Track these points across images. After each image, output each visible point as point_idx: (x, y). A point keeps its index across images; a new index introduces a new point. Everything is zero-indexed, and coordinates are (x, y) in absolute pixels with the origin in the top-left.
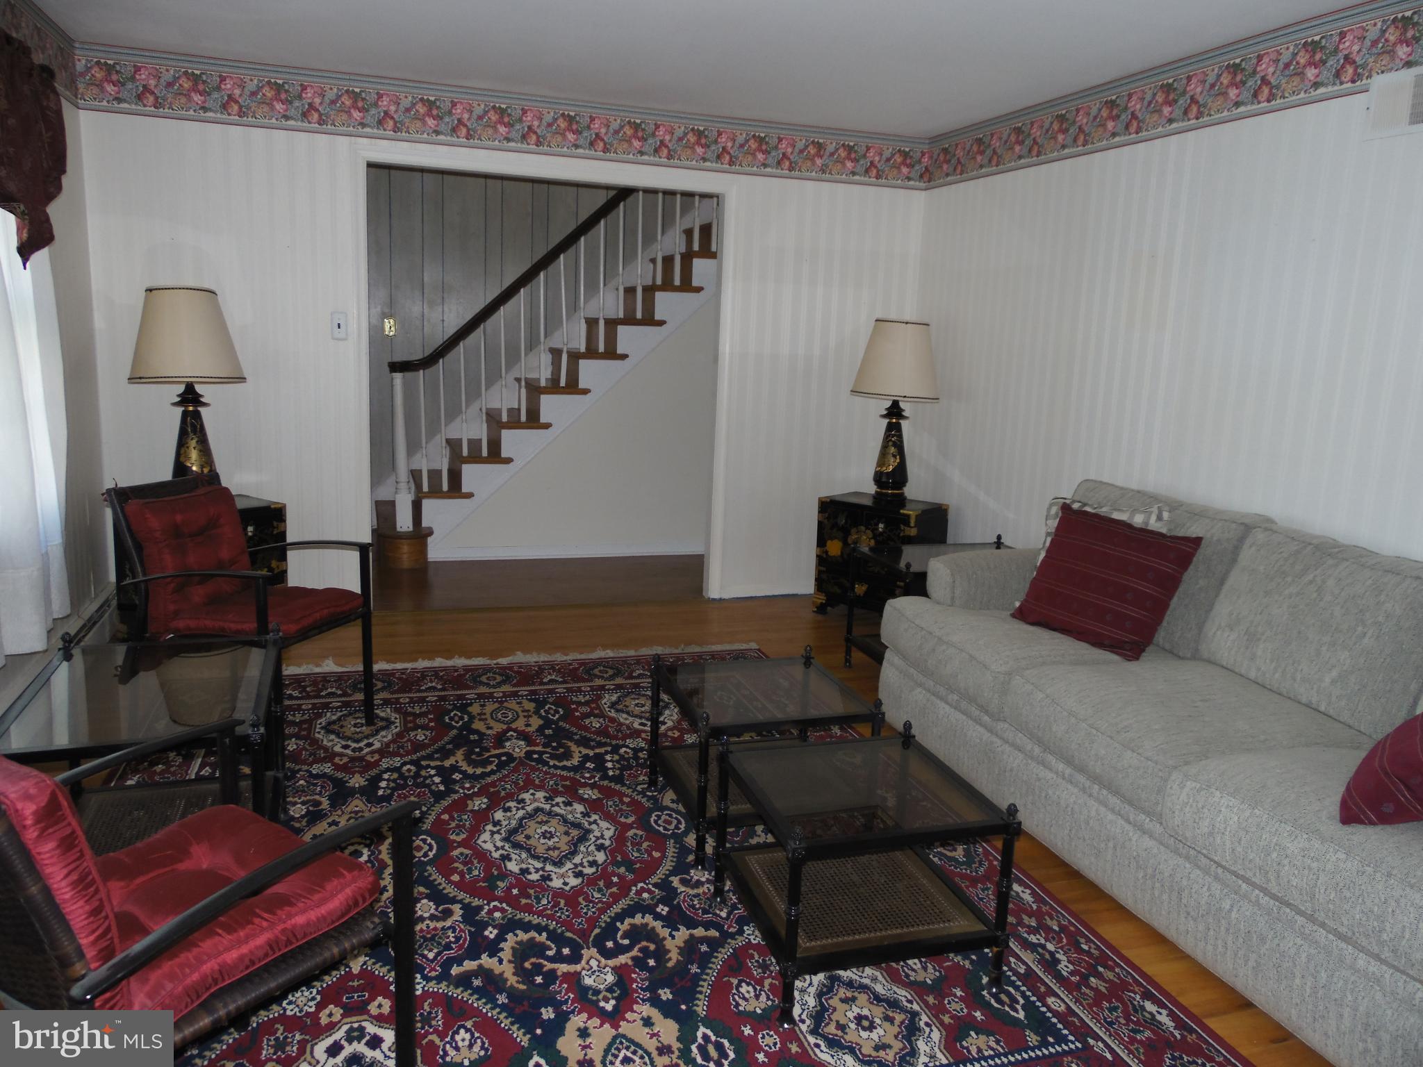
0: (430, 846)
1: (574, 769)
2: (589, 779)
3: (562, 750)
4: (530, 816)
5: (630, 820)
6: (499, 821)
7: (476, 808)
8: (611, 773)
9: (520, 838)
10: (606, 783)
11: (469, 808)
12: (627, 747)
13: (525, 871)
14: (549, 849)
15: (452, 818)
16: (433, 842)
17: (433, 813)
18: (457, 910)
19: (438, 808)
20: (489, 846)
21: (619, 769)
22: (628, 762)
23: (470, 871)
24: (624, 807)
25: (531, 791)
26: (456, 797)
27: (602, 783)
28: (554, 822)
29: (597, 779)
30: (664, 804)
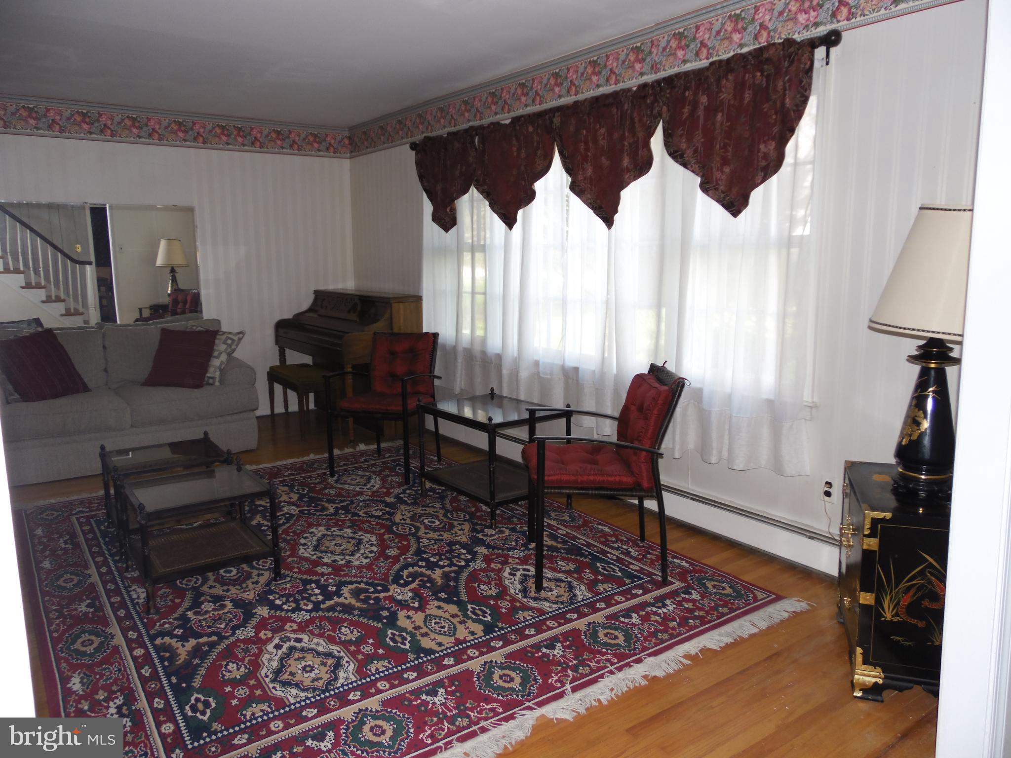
1: (345, 583)
2: (327, 579)
3: (362, 597)
4: (355, 552)
5: (290, 560)
7: (391, 549)
8: (313, 585)
10: (314, 578)
11: (396, 548)
12: (307, 611)
21: (308, 590)
22: (302, 596)
24: (296, 565)
26: (411, 553)
27: (317, 578)
28: (338, 552)
29: (322, 579)
30: (268, 572)
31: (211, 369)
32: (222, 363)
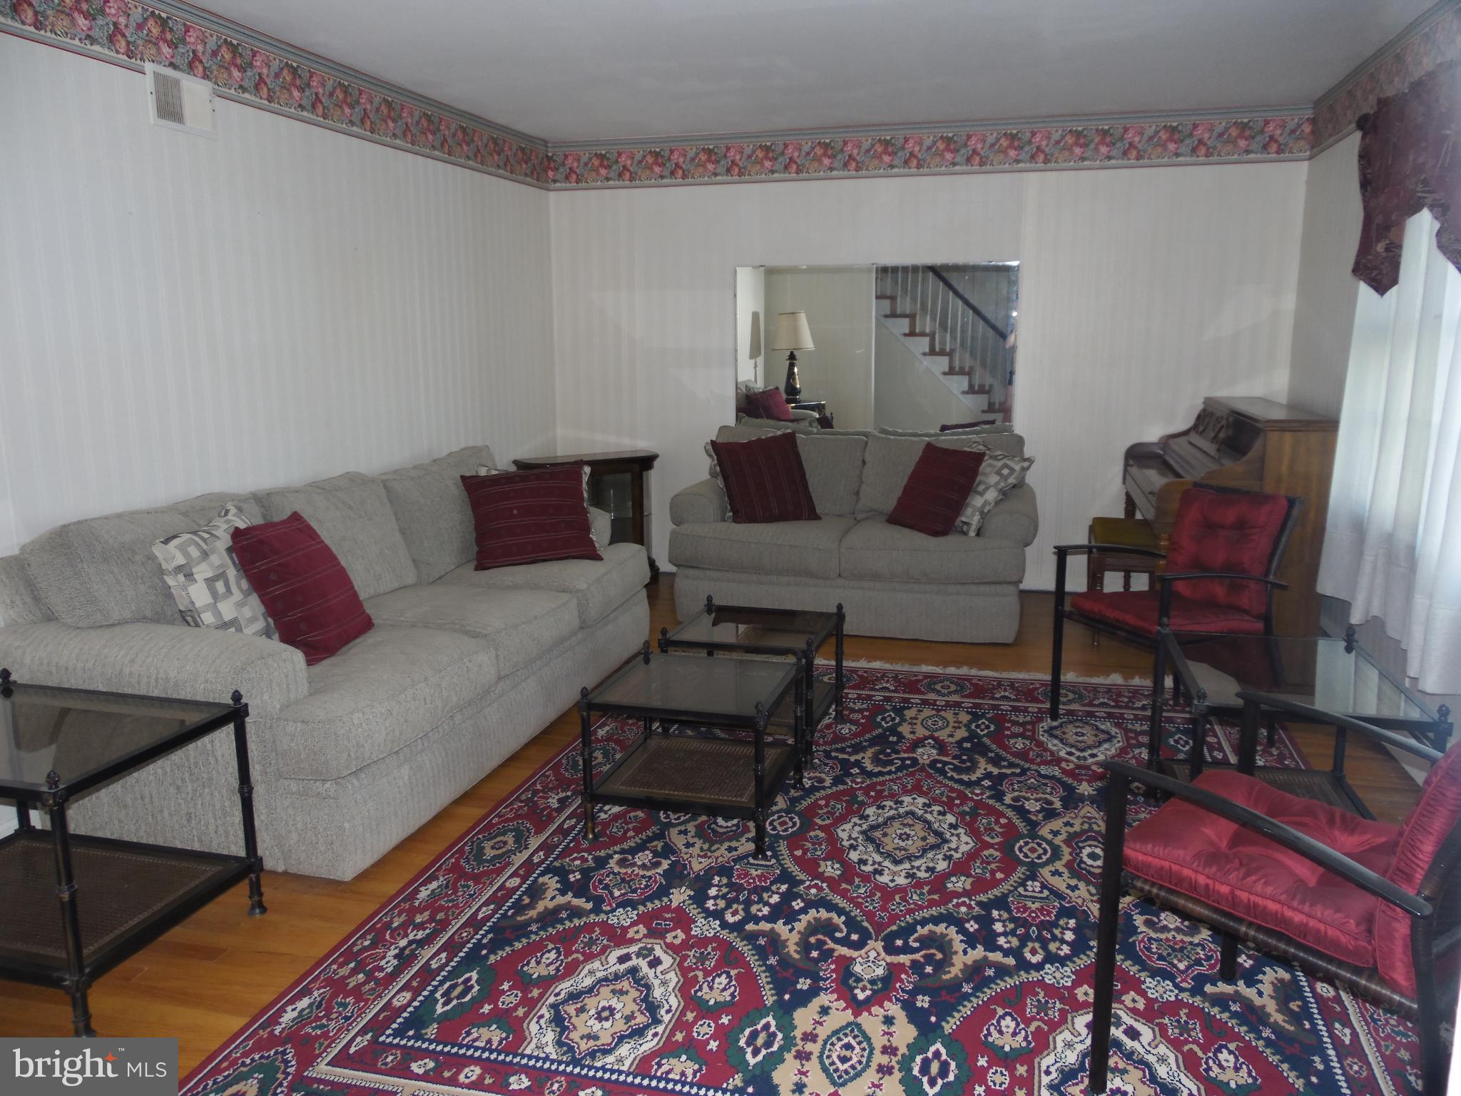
0: (1021, 850)
1: (824, 905)
2: (814, 886)
4: (910, 858)
6: (944, 860)
7: (963, 878)
8: (784, 887)
9: (932, 840)
10: (801, 877)
11: (971, 880)
13: (943, 814)
14: (910, 826)
15: (993, 872)
16: (1018, 853)
17: (1012, 882)
18: (1008, 800)
19: (1006, 887)
20: (964, 838)
21: (769, 891)
22: (748, 897)
23: (989, 823)
25: (892, 885)
26: (983, 898)
27: (805, 878)
28: (890, 847)
29: (807, 883)
31: (969, 511)
32: (986, 503)
